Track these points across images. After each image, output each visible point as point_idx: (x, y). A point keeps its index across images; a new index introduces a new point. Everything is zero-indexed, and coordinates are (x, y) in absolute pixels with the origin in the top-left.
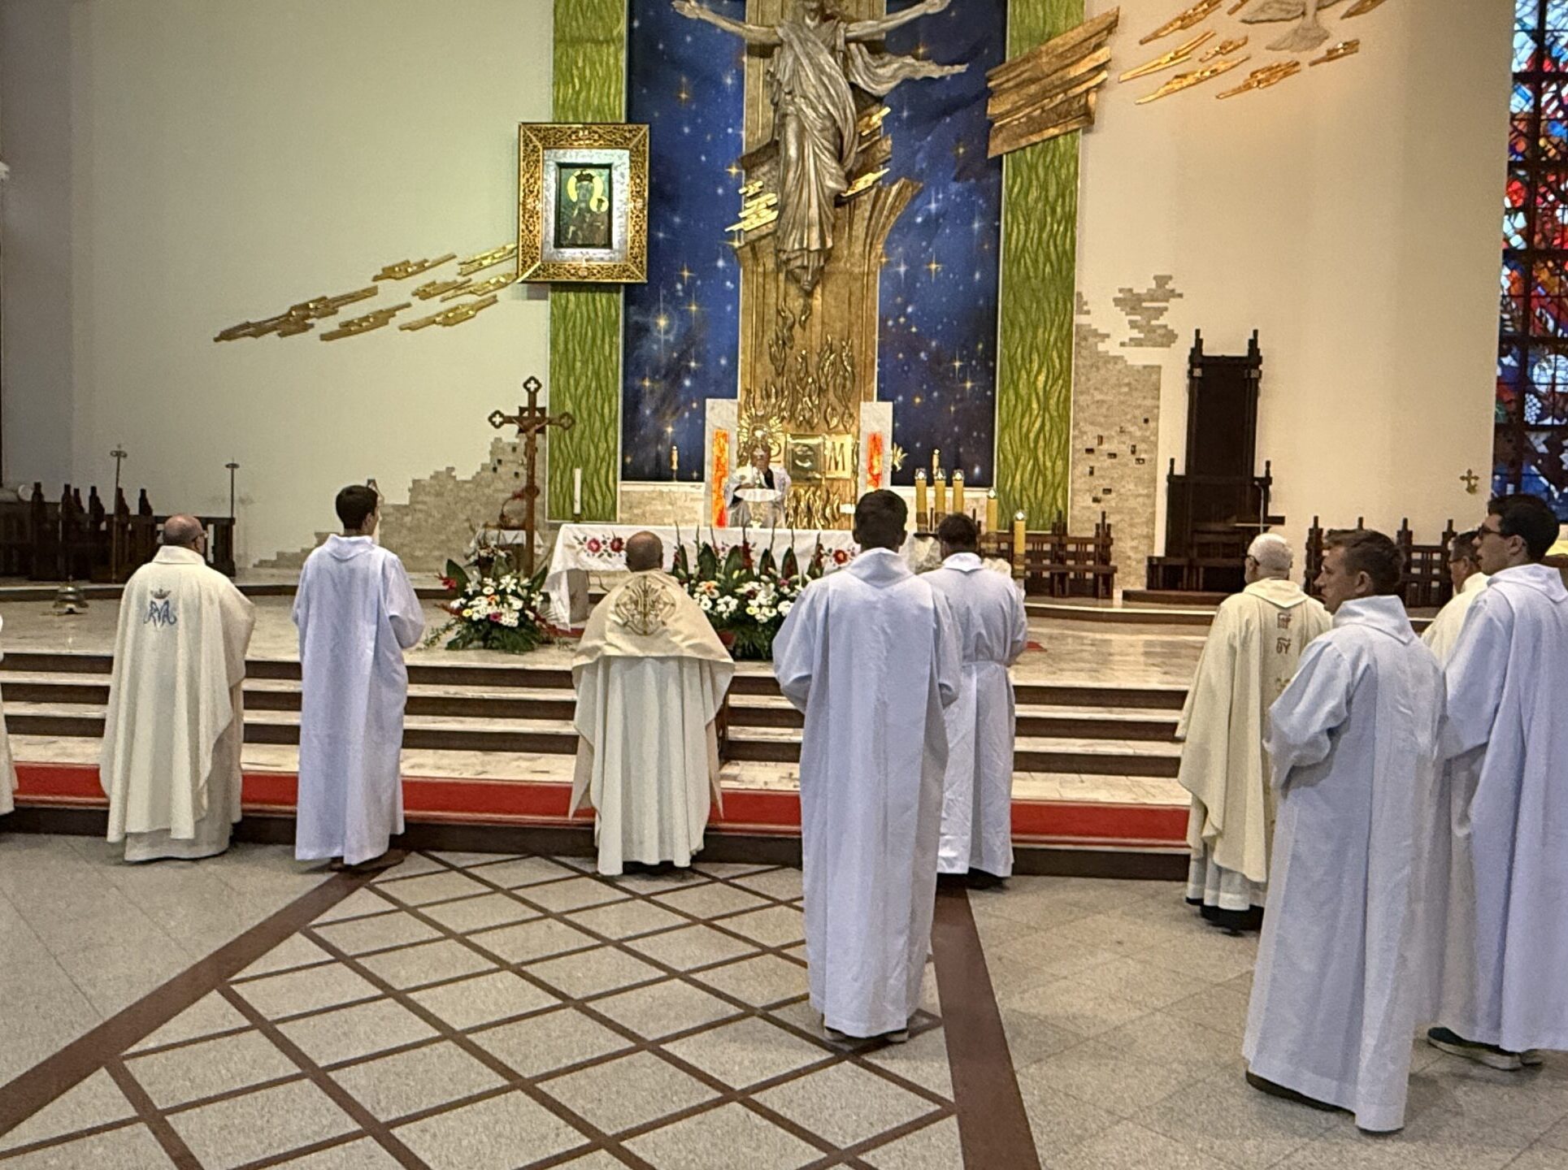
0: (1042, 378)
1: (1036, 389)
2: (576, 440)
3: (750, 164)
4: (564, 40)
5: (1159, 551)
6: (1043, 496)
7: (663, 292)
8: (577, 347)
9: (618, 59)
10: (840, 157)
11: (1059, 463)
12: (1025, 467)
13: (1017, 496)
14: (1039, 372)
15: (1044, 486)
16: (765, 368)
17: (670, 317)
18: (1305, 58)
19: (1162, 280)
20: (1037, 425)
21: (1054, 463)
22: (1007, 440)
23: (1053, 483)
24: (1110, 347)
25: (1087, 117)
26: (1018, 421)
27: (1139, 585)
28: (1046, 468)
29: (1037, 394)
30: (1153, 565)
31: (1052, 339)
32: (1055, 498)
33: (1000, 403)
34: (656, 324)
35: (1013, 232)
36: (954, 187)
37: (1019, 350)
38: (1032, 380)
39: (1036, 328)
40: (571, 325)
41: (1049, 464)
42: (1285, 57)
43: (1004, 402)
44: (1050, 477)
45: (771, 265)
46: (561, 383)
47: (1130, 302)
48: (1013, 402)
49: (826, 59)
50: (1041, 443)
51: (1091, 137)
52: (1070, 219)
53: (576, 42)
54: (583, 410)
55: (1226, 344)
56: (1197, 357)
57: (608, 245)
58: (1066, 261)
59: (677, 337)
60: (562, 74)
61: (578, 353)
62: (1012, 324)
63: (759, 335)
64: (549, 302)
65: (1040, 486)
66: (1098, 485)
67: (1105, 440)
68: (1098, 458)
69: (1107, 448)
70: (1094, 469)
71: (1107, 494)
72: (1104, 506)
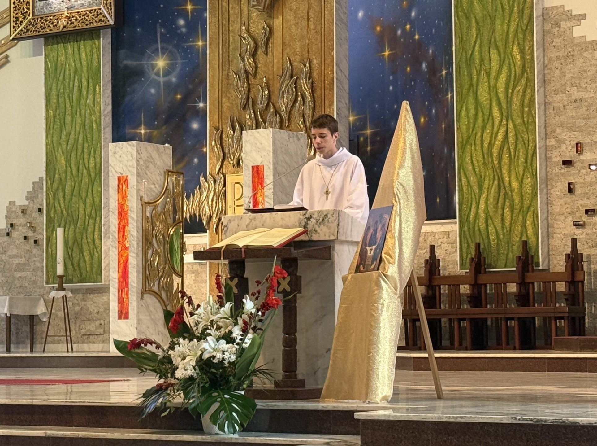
0: (502, 79)
1: (497, 93)
2: (68, 198)
6: (511, 224)
7: (161, 30)
8: (67, 101)
11: (528, 181)
12: (489, 189)
13: (483, 226)
14: (499, 73)
15: (512, 212)
16: (232, 102)
17: (172, 57)
20: (500, 137)
21: (521, 183)
22: (468, 159)
23: (522, 207)
24: (587, 31)
26: (479, 134)
28: (512, 190)
29: (498, 99)
31: (512, 30)
32: (524, 226)
33: (459, 115)
34: (153, 67)
37: (477, 48)
38: (493, 82)
39: (493, 19)
40: (61, 78)
41: (515, 184)
43: (463, 113)
44: (517, 200)
46: (55, 139)
48: (472, 112)
50: (505, 159)
54: (73, 166)
59: (181, 77)
61: (68, 105)
62: (468, 18)
63: (225, 66)
64: (43, 57)
65: (507, 211)
66: (581, 205)
67: (586, 149)
68: (579, 171)
69: (589, 158)
70: (576, 186)
71: (591, 216)
72: (590, 232)
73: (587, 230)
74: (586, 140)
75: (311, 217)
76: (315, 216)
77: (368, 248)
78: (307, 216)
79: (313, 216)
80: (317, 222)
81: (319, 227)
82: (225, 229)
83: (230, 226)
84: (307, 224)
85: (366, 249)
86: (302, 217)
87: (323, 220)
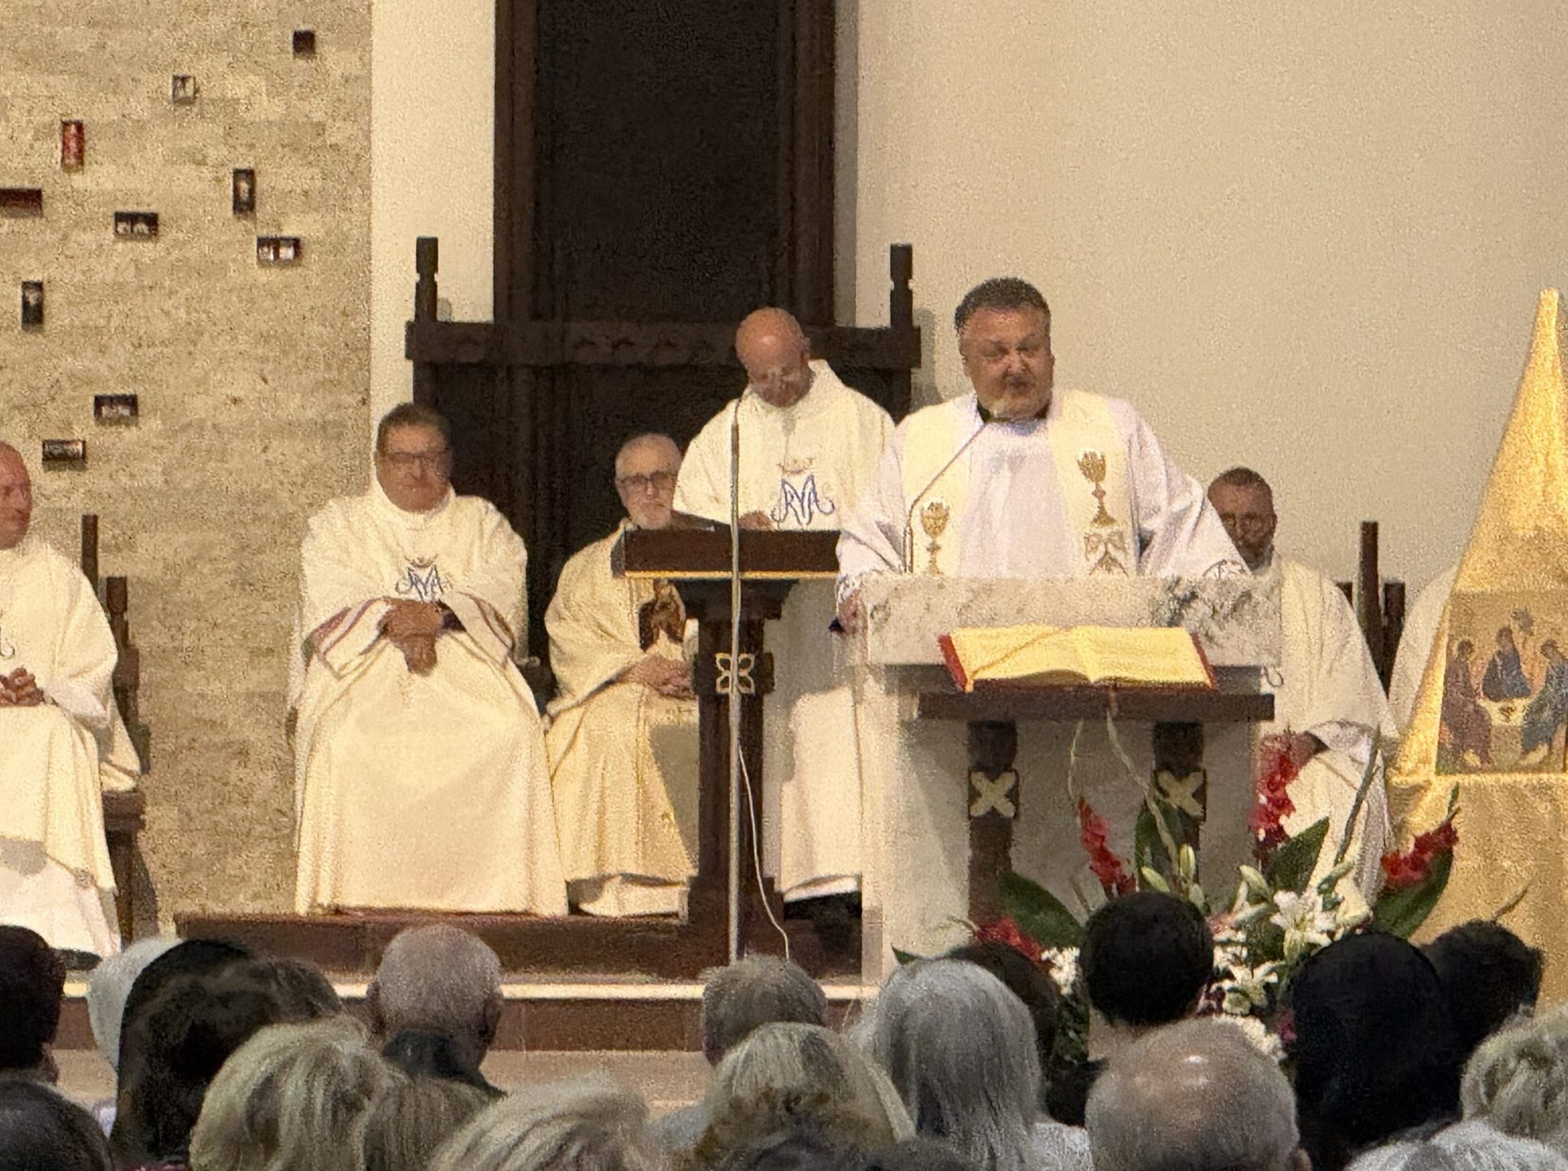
66: (71, 376)
67: (96, 145)
68: (65, 237)
69: (109, 186)
70: (48, 295)
71: (118, 421)
72: (105, 485)
73: (94, 479)
74: (98, 113)
75: (1194, 596)
76: (1209, 593)
77: (1492, 708)
78: (1179, 592)
79: (1199, 592)
80: (1215, 611)
81: (1221, 628)
82: (879, 615)
83: (898, 608)
84: (1181, 615)
85: (1478, 711)
86: (1160, 595)
87: (1234, 609)
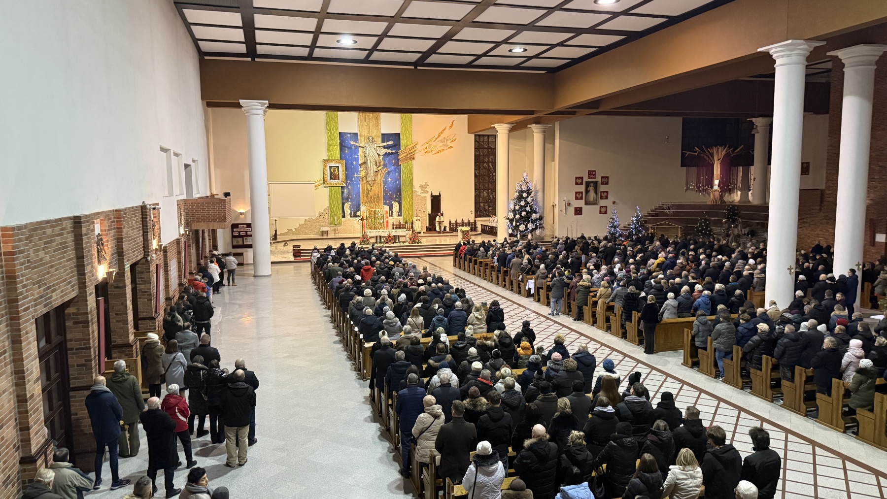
3: (361, 165)
4: (329, 145)
5: (428, 225)
6: (410, 218)
8: (333, 196)
9: (338, 148)
10: (376, 165)
12: (407, 213)
13: (406, 218)
14: (408, 198)
16: (365, 199)
18: (445, 148)
19: (426, 183)
20: (408, 206)
22: (404, 209)
24: (419, 194)
25: (414, 159)
26: (405, 206)
27: (425, 231)
29: (408, 201)
30: (427, 228)
33: (403, 203)
34: (345, 191)
35: (403, 176)
36: (393, 167)
37: (405, 195)
40: (332, 193)
41: (410, 212)
42: (442, 148)
44: (411, 214)
45: (365, 182)
46: (331, 202)
47: (421, 186)
48: (405, 203)
49: (373, 150)
50: (409, 209)
51: (414, 162)
52: (412, 174)
53: (330, 145)
54: (335, 207)
55: (436, 194)
56: (432, 196)
57: (339, 179)
58: (412, 180)
60: (329, 150)
63: (363, 194)
64: (328, 188)
65: (409, 216)
